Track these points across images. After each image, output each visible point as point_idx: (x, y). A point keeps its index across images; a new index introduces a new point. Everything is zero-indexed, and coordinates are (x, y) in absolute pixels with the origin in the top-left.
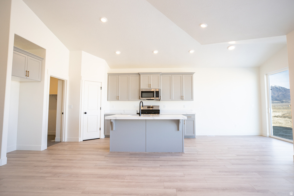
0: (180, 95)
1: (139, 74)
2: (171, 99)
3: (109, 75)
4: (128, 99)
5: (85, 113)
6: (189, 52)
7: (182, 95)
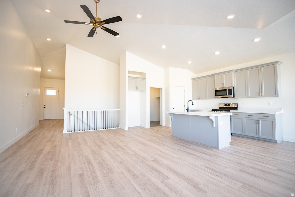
0: (259, 91)
1: (213, 75)
2: (246, 96)
3: (193, 79)
4: (206, 98)
5: (173, 109)
6: (253, 40)
7: (261, 91)
